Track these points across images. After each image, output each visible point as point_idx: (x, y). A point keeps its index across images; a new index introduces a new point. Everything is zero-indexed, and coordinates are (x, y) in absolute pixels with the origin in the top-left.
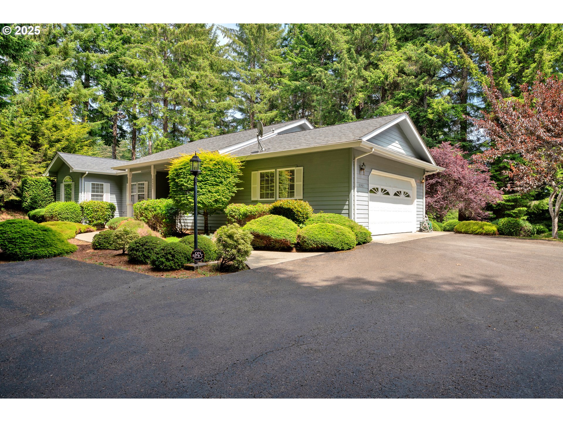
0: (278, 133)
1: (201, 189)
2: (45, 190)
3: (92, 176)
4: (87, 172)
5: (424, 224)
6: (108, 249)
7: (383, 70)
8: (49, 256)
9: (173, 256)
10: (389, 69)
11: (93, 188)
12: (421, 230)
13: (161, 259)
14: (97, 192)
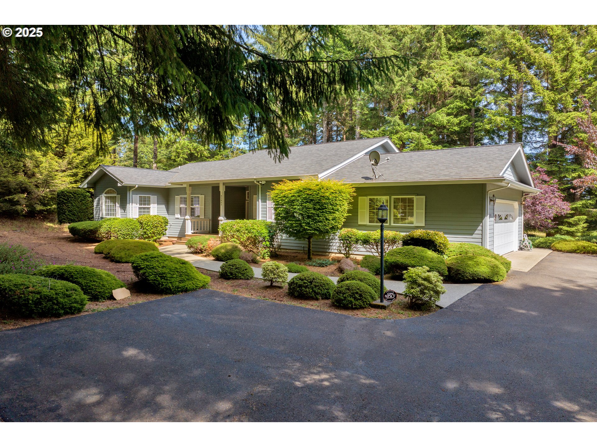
0: (365, 153)
1: (318, 216)
2: (84, 202)
3: (142, 189)
4: (137, 186)
5: (525, 243)
6: (241, 279)
7: (436, 79)
8: (196, 289)
9: (361, 295)
10: (443, 79)
11: (141, 201)
12: (521, 249)
13: (349, 299)
14: (145, 204)
